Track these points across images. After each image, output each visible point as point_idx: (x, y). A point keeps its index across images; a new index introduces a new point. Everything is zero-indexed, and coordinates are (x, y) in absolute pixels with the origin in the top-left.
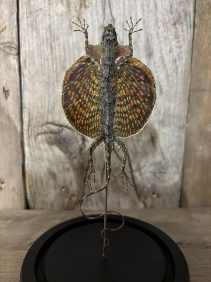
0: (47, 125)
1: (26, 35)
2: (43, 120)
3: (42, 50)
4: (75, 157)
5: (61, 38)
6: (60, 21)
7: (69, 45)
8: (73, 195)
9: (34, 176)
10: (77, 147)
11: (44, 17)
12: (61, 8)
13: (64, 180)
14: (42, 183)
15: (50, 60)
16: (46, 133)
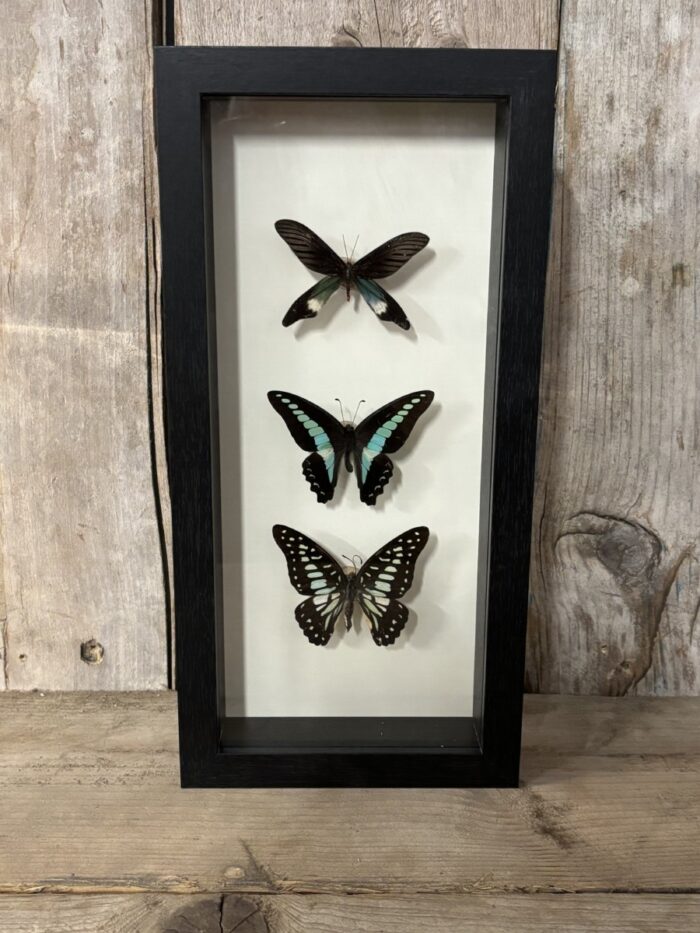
0: (581, 516)
1: (554, 338)
2: (575, 506)
3: (586, 367)
4: (635, 585)
5: (627, 342)
6: (628, 311)
7: (643, 357)
8: (624, 664)
9: (544, 622)
10: (643, 562)
11: (597, 303)
12: (632, 286)
13: (610, 633)
14: (560, 636)
15: (601, 386)
16: (579, 532)
